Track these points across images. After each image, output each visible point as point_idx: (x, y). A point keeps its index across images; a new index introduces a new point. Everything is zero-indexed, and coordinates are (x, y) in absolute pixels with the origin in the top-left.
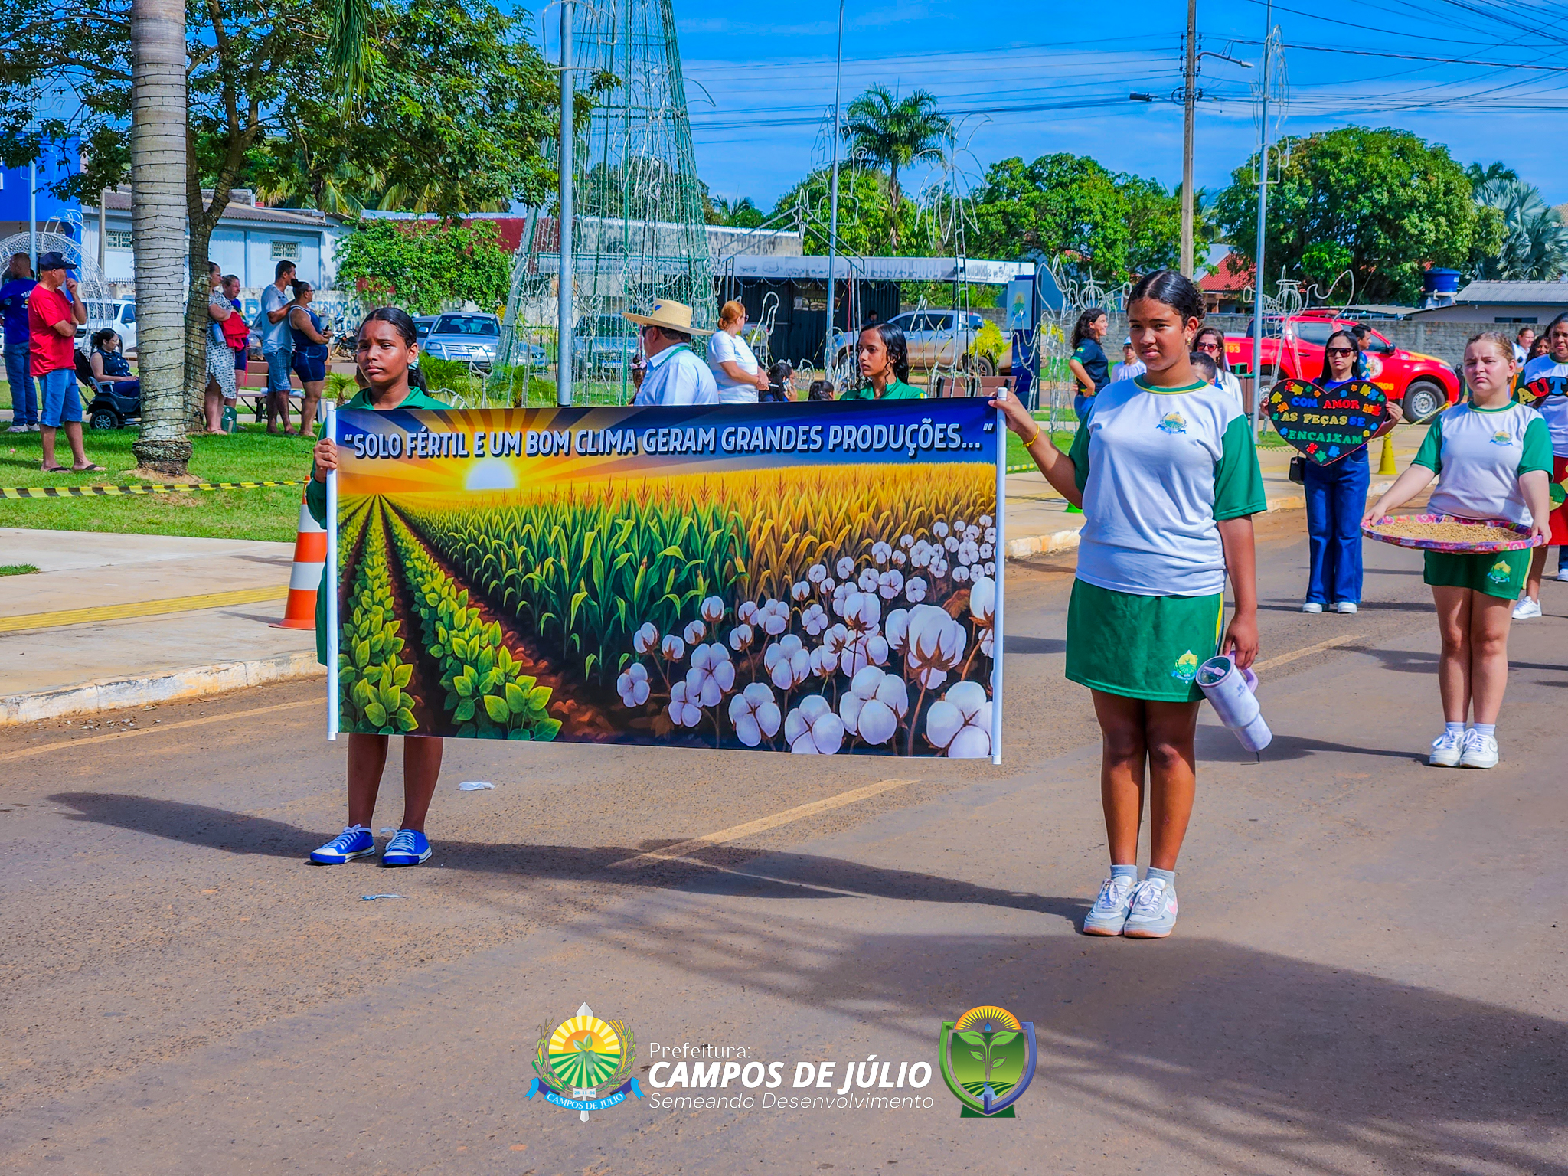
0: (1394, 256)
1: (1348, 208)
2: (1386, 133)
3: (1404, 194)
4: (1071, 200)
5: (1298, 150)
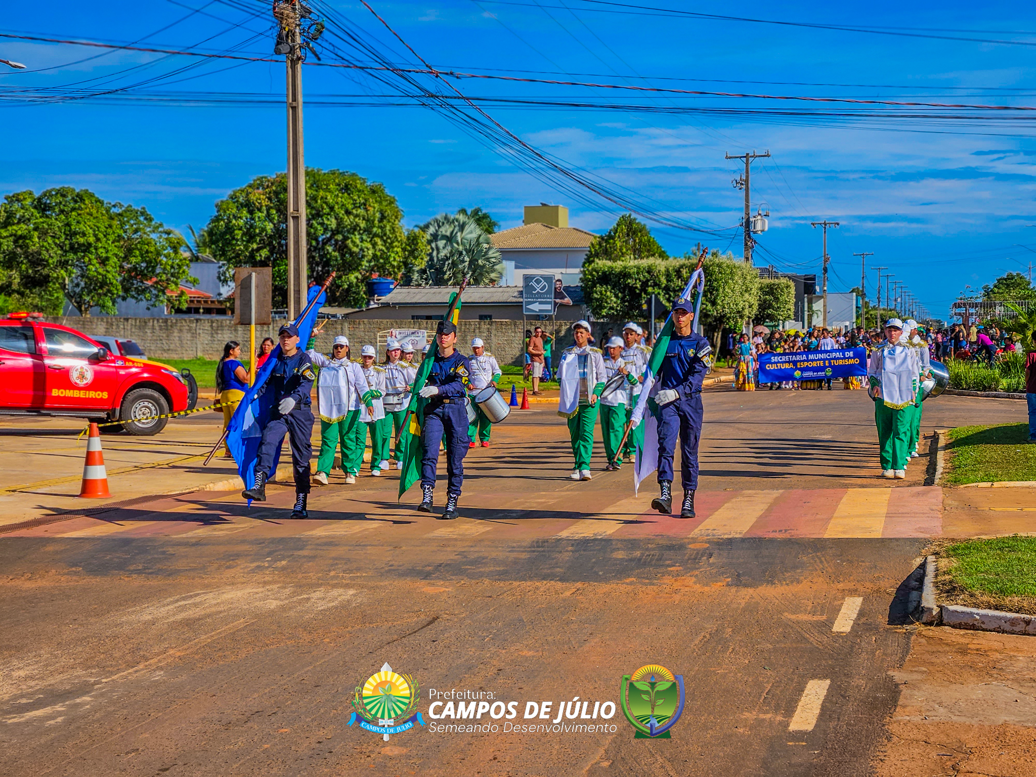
2: (334, 173)
3: (347, 220)
4: (68, 225)
5: (268, 186)
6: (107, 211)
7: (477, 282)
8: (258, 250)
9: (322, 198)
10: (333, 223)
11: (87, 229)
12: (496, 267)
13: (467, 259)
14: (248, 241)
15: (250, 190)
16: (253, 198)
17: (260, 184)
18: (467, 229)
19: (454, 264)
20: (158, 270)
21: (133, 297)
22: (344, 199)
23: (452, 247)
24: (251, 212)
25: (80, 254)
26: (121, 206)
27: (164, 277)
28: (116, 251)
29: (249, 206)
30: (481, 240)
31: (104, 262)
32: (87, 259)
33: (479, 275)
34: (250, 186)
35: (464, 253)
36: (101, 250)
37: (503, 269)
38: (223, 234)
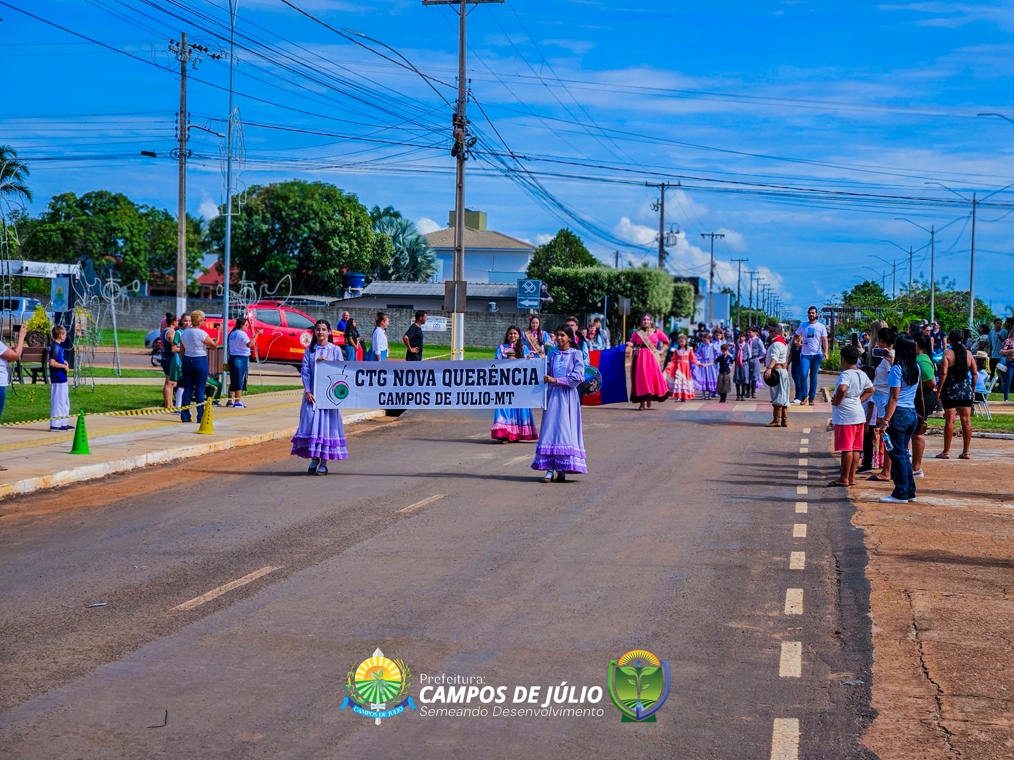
0: (324, 264)
1: (295, 233)
2: (318, 185)
3: (329, 224)
5: (262, 193)
6: (137, 211)
8: (253, 246)
12: (431, 264)
22: (326, 206)
24: (250, 215)
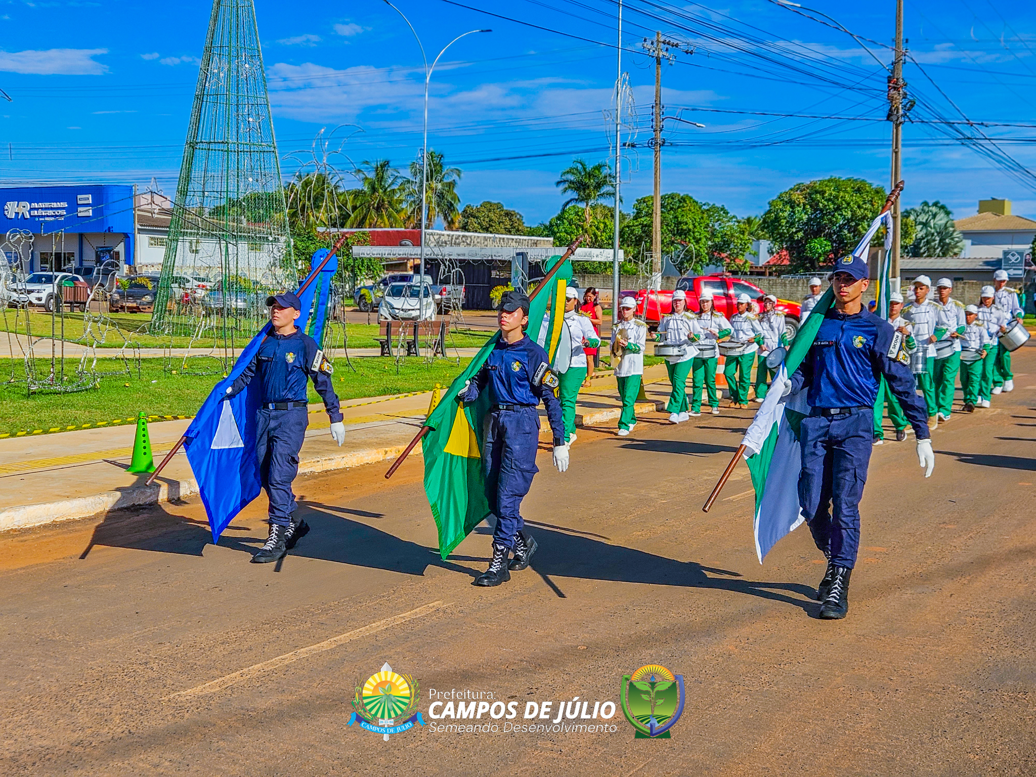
2: (850, 180)
3: (859, 213)
4: (676, 217)
5: (804, 190)
6: (700, 208)
7: (944, 255)
8: (796, 232)
9: (842, 197)
10: (849, 215)
11: (688, 220)
12: (958, 244)
13: (938, 238)
14: (789, 227)
15: (792, 192)
16: (794, 197)
17: (798, 188)
18: (938, 218)
19: (928, 242)
20: (732, 246)
21: (714, 264)
22: (857, 198)
23: (927, 230)
24: (792, 207)
25: (683, 236)
26: (709, 205)
27: (735, 251)
28: (706, 234)
29: (792, 204)
30: (948, 225)
31: (698, 241)
32: (687, 240)
33: (946, 250)
34: (791, 189)
35: (936, 234)
36: (696, 234)
37: (964, 246)
38: (772, 222)
